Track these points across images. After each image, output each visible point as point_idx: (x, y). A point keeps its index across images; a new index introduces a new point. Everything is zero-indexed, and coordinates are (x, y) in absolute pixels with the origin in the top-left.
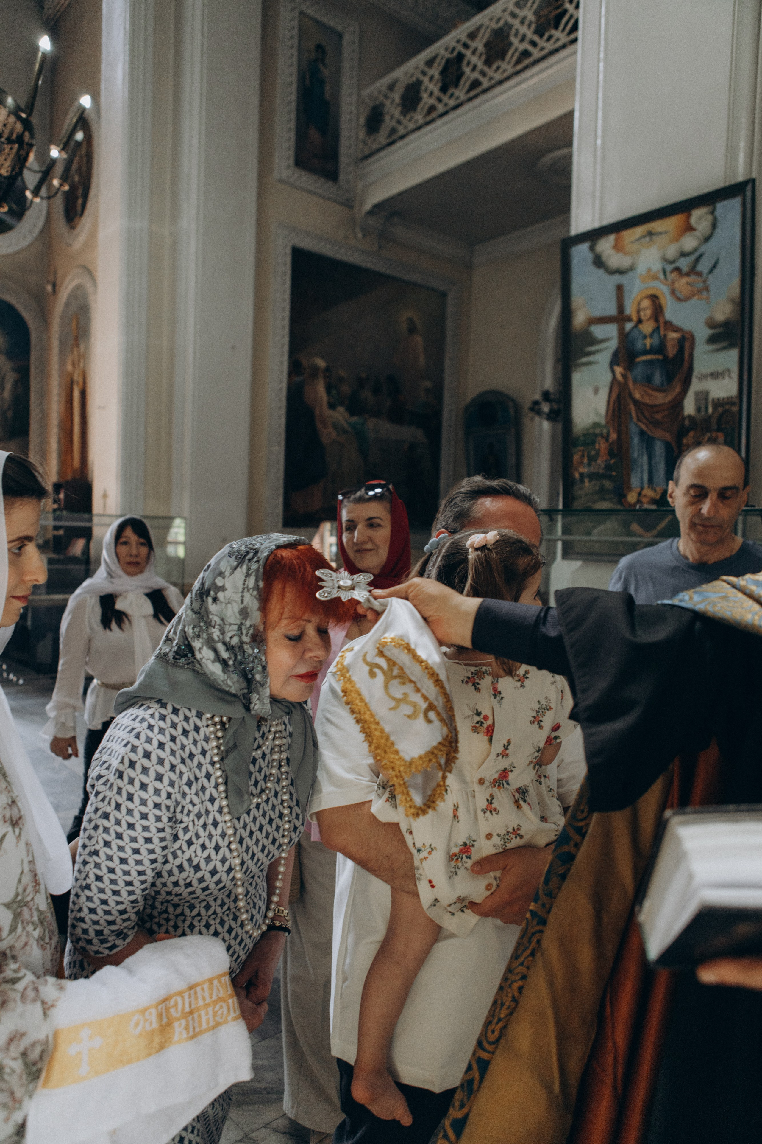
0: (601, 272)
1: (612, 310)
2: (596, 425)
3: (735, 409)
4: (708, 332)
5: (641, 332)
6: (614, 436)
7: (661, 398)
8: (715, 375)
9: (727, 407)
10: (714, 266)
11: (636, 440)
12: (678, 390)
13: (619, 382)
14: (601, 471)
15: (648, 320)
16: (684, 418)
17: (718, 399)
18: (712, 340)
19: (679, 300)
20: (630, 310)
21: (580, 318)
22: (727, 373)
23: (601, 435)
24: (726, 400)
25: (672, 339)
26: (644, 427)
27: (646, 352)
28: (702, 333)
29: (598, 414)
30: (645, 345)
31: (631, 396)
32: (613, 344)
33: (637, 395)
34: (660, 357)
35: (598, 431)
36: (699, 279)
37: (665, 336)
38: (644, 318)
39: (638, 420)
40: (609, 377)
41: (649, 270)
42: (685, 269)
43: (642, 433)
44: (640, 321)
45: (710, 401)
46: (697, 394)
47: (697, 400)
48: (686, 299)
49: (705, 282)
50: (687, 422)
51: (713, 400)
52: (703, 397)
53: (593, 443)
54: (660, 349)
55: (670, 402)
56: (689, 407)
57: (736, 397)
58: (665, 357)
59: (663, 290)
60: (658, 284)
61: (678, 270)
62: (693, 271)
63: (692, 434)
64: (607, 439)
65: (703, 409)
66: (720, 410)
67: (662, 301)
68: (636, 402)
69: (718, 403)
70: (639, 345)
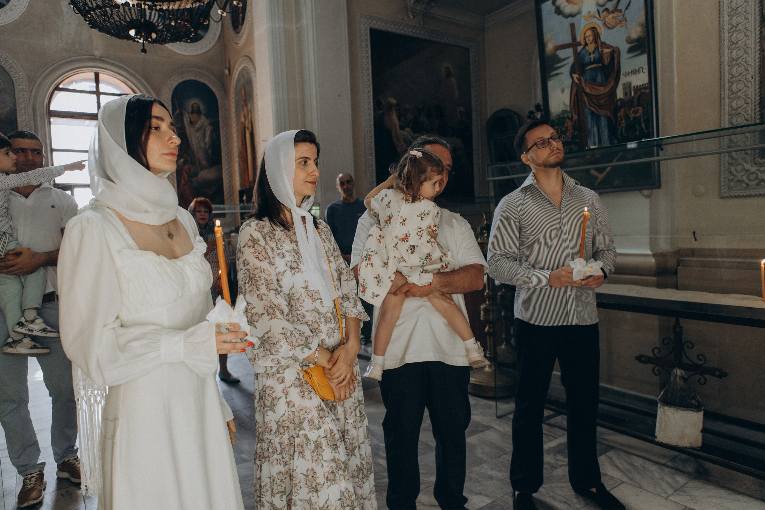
0: (561, 16)
1: (569, 40)
2: (564, 112)
3: (647, 91)
4: (628, 46)
5: (587, 51)
6: (576, 117)
7: (602, 90)
8: (634, 72)
9: (643, 91)
10: (629, 5)
11: (589, 118)
12: (612, 84)
13: (576, 83)
14: (569, 140)
15: (591, 43)
16: (617, 101)
17: (637, 86)
18: (630, 51)
19: (609, 28)
20: (580, 38)
21: (550, 47)
22: (641, 69)
23: (568, 117)
24: (642, 87)
25: (606, 53)
26: (593, 110)
27: (591, 63)
28: (624, 47)
29: (565, 105)
30: (591, 58)
31: (584, 91)
32: (571, 60)
33: (588, 90)
34: (600, 65)
35: (565, 115)
36: (620, 14)
37: (602, 51)
38: (588, 43)
39: (590, 105)
40: (570, 81)
41: (589, 12)
42: (611, 9)
43: (593, 113)
44: (586, 44)
45: (632, 88)
46: (624, 85)
47: (624, 89)
48: (613, 27)
49: (623, 15)
50: (619, 103)
51: (634, 87)
52: (627, 86)
53: (564, 123)
54: (600, 60)
55: (608, 92)
56: (620, 94)
57: (648, 84)
58: (603, 64)
59: (598, 23)
60: (595, 20)
61: (607, 10)
62: (616, 9)
63: (622, 110)
64: (572, 120)
65: (628, 94)
66: (639, 93)
67: (599, 31)
68: (587, 95)
69: (638, 89)
70: (587, 59)
